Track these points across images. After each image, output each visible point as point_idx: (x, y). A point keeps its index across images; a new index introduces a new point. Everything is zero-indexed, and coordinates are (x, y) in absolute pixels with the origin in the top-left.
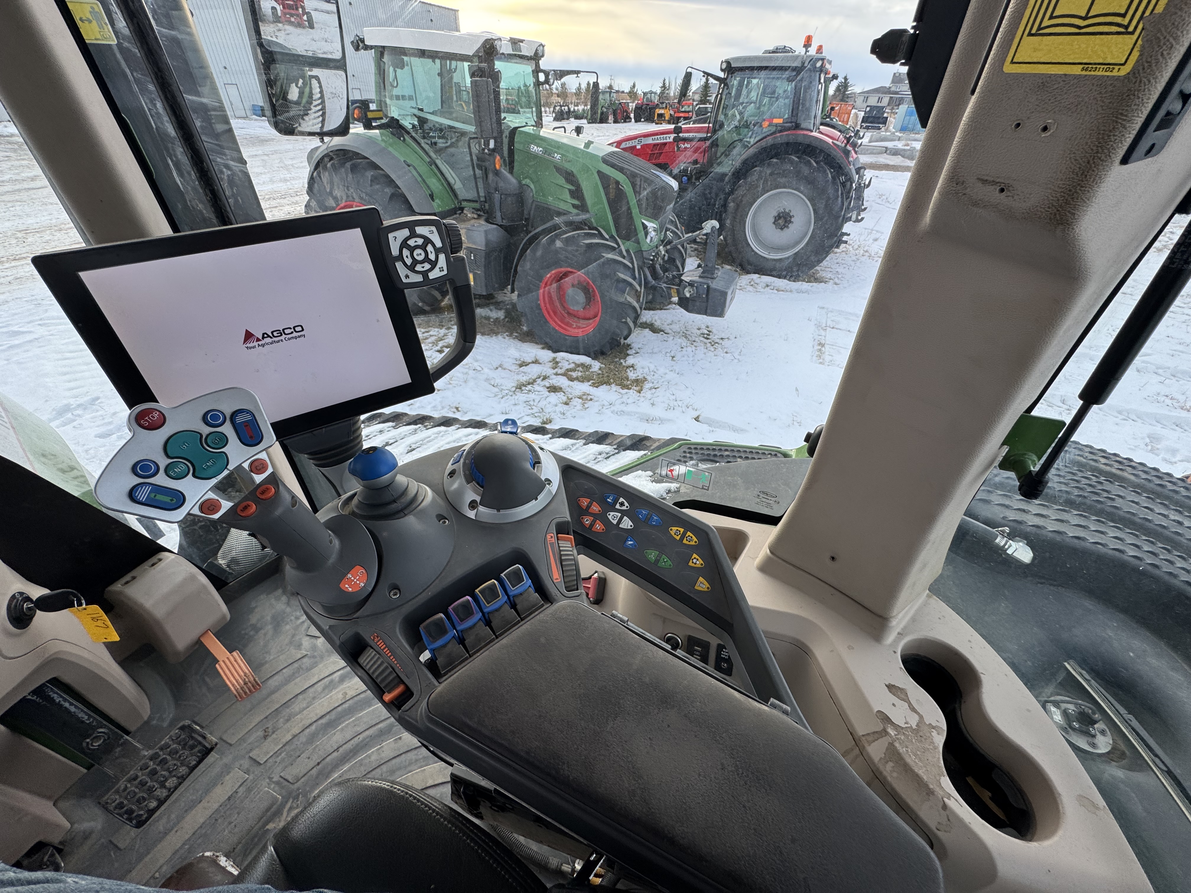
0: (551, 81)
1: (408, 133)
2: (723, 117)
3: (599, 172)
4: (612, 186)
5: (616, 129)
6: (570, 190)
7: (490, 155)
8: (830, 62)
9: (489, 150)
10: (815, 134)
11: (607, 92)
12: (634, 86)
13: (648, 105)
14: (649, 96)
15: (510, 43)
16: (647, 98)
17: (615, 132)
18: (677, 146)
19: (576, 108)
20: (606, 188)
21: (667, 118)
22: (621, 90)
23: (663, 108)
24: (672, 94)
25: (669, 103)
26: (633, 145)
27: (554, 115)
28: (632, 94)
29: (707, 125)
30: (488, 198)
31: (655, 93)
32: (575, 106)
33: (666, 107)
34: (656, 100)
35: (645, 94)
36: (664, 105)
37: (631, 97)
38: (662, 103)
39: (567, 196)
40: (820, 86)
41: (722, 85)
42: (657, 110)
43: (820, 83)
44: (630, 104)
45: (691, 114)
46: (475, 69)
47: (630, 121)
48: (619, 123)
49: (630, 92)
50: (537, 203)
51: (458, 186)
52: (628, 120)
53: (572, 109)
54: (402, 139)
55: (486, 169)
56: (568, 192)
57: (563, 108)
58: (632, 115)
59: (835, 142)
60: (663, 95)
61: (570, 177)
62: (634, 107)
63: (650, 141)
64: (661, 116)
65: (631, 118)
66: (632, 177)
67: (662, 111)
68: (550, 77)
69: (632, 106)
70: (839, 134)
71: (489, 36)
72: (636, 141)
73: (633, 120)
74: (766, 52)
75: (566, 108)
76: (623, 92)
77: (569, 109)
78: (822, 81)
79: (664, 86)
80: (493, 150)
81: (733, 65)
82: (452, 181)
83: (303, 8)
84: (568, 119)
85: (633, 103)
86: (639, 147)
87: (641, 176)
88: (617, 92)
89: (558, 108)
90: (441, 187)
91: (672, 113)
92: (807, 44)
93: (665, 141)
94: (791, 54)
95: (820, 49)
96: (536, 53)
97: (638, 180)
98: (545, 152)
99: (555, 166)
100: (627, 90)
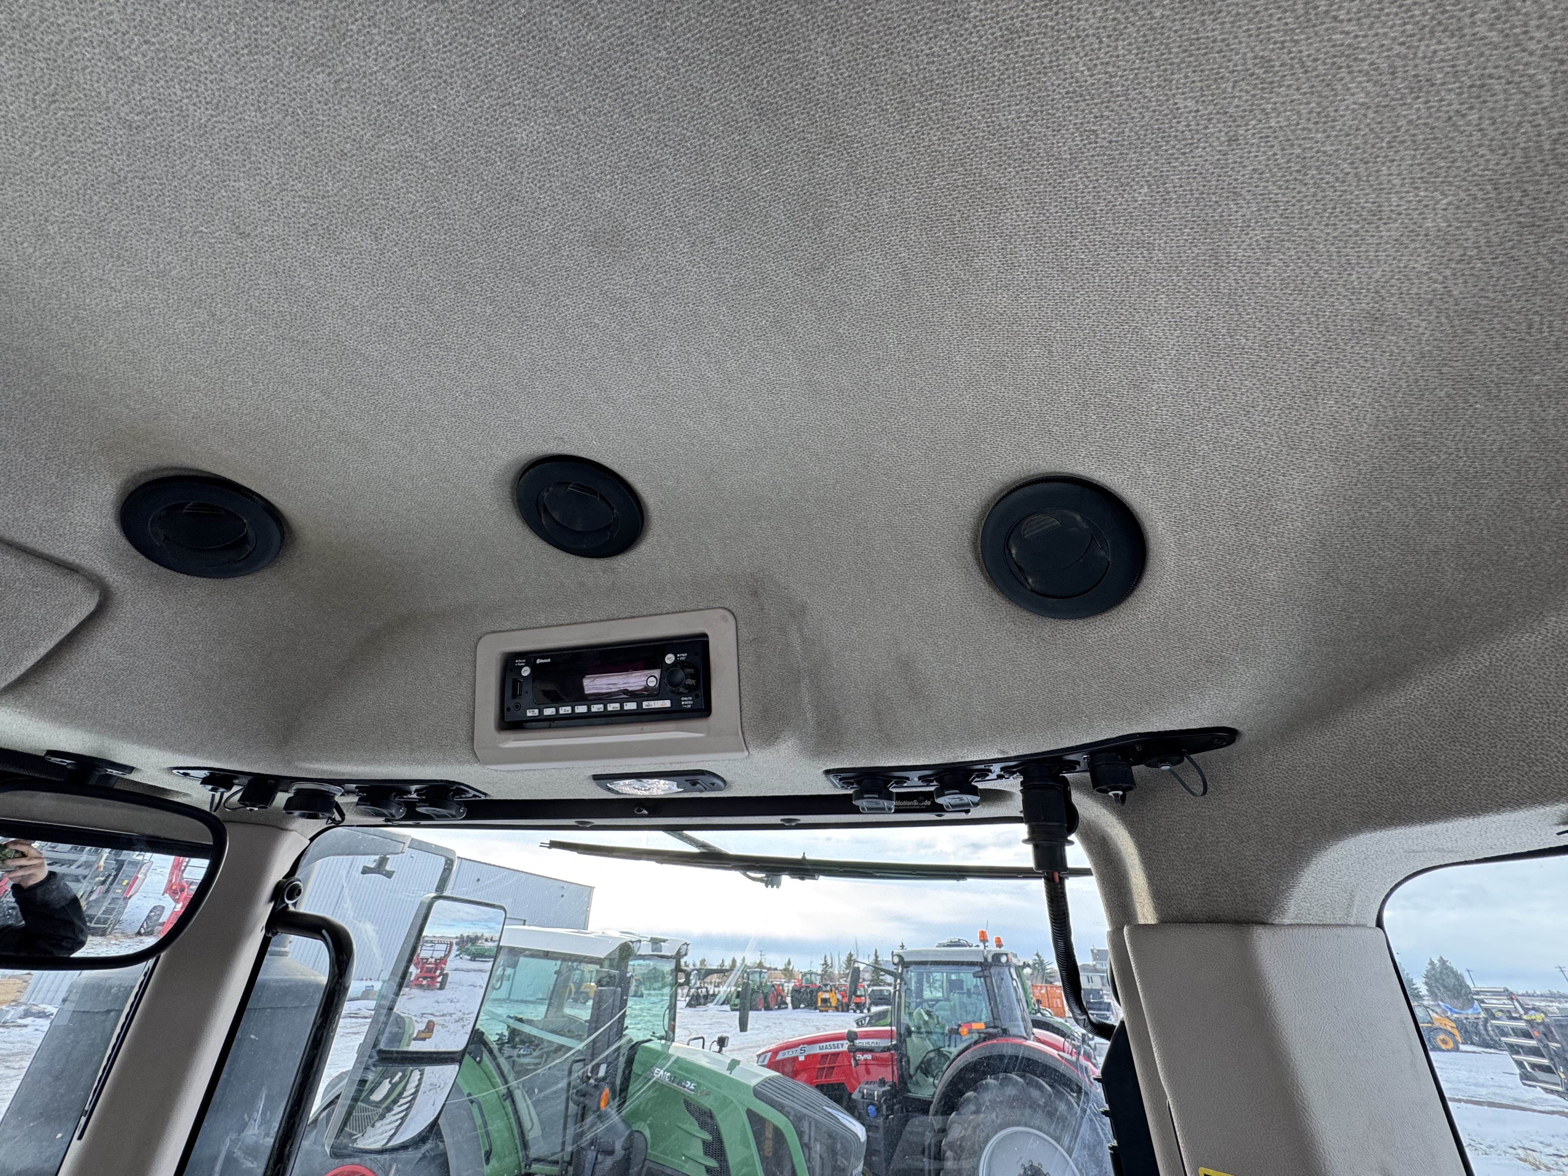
0: (693, 982)
1: (491, 1052)
2: (907, 1017)
3: (751, 1114)
4: (769, 1134)
5: (768, 1019)
6: (704, 1142)
7: (596, 1086)
8: (1015, 956)
9: (596, 1080)
10: (1031, 1043)
11: (756, 972)
12: (789, 963)
13: (808, 987)
14: (808, 976)
15: (650, 944)
16: (807, 979)
17: (766, 1024)
18: (855, 1059)
19: (717, 990)
20: (758, 1135)
21: (834, 1004)
22: (773, 967)
23: (827, 991)
24: (836, 972)
25: (834, 985)
26: (794, 1055)
27: (688, 999)
28: (788, 972)
29: (888, 1028)
30: (575, 1159)
31: (816, 974)
32: (715, 986)
33: (831, 990)
34: (818, 981)
35: (804, 975)
36: (828, 988)
37: (785, 975)
38: (826, 985)
39: (697, 1150)
40: (1014, 982)
41: (899, 981)
42: (820, 993)
43: (1013, 979)
44: (786, 984)
45: (863, 998)
46: (604, 975)
47: (786, 1008)
48: (771, 1010)
49: (785, 970)
50: (651, 1165)
51: (534, 1133)
52: (783, 1006)
53: (711, 992)
54: (478, 1059)
55: (584, 1107)
56: (700, 1144)
57: (700, 991)
58: (789, 1000)
59: (1061, 1053)
60: (826, 974)
61: (705, 1119)
62: (790, 988)
63: (816, 1050)
64: (825, 1001)
65: (786, 1004)
66: (797, 1120)
67: (826, 996)
68: (692, 977)
69: (789, 987)
70: (1062, 1039)
71: (627, 938)
72: (798, 1049)
73: (790, 1006)
74: (940, 945)
75: (704, 990)
76: (776, 969)
77: (707, 991)
78: (1015, 976)
79: (826, 963)
80: (604, 1079)
81: (906, 959)
82: (527, 1125)
83: (442, 969)
84: (705, 1004)
85: (789, 982)
86: (802, 1058)
87: (810, 1117)
88: (769, 969)
89: (693, 991)
90: (506, 1135)
91: (840, 997)
92: (984, 938)
93: (837, 1050)
94: (968, 948)
95: (999, 944)
96: (678, 952)
97: (806, 1124)
98: (673, 1079)
99: (686, 1102)
100: (781, 967)
